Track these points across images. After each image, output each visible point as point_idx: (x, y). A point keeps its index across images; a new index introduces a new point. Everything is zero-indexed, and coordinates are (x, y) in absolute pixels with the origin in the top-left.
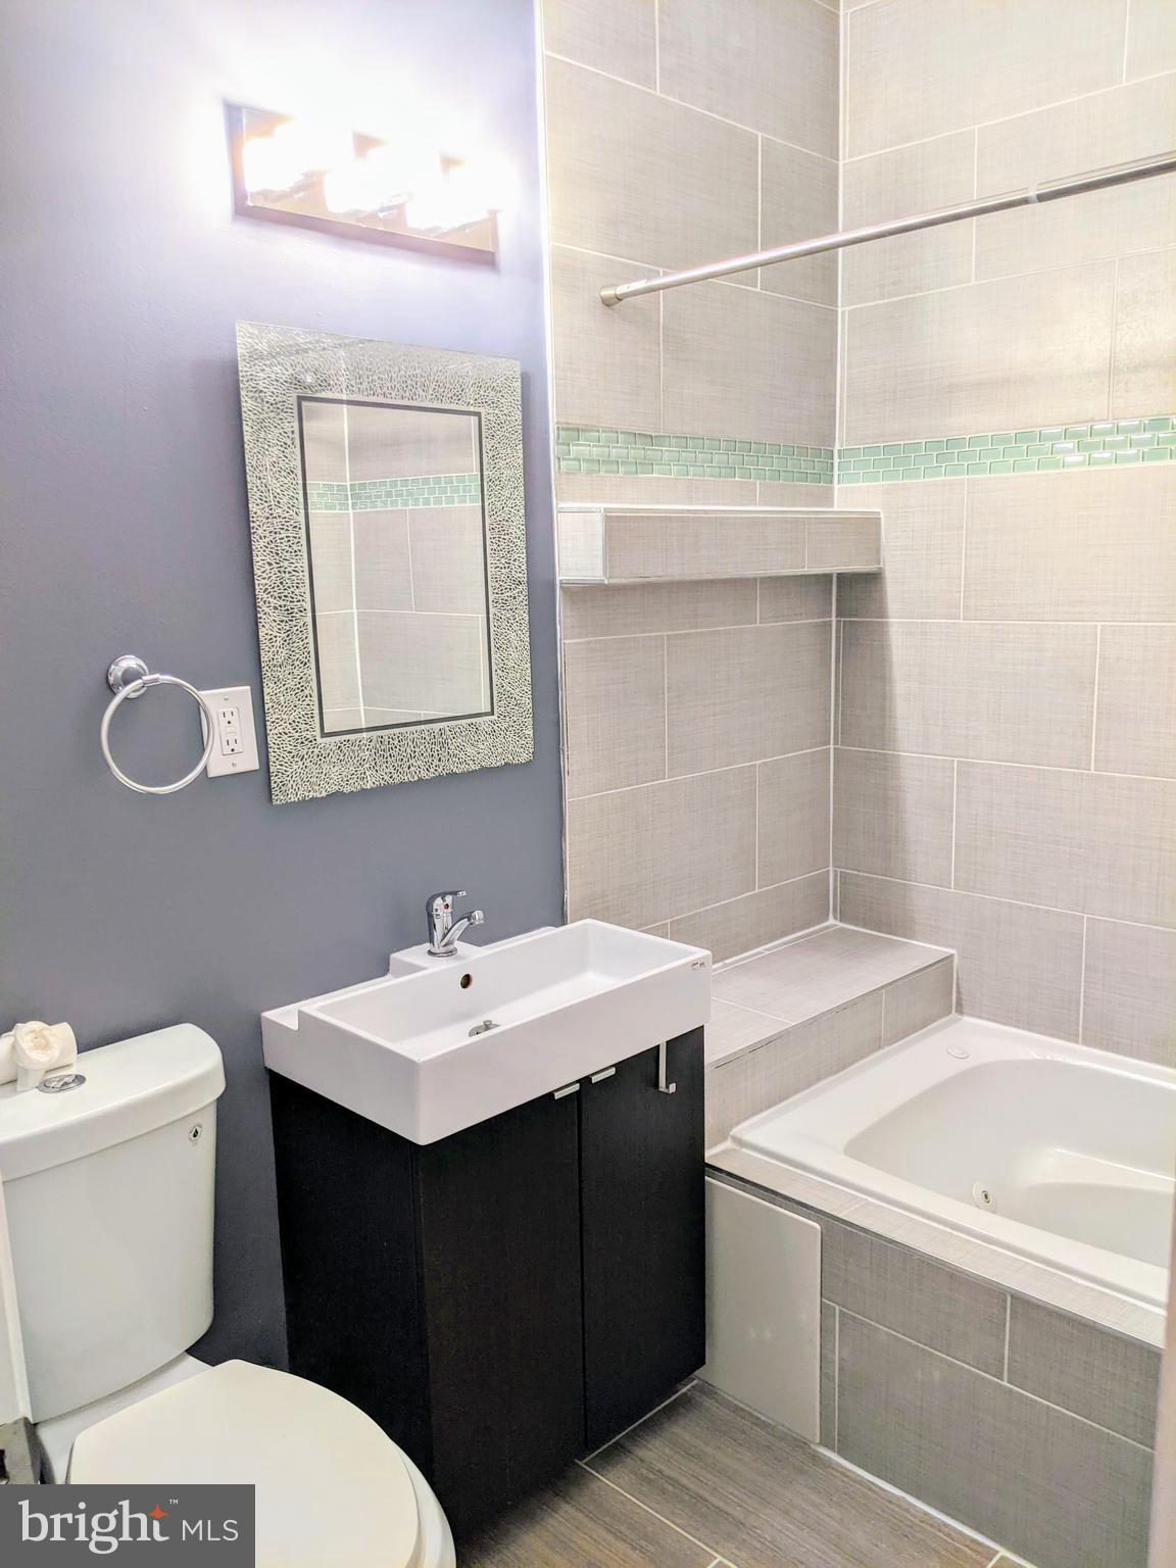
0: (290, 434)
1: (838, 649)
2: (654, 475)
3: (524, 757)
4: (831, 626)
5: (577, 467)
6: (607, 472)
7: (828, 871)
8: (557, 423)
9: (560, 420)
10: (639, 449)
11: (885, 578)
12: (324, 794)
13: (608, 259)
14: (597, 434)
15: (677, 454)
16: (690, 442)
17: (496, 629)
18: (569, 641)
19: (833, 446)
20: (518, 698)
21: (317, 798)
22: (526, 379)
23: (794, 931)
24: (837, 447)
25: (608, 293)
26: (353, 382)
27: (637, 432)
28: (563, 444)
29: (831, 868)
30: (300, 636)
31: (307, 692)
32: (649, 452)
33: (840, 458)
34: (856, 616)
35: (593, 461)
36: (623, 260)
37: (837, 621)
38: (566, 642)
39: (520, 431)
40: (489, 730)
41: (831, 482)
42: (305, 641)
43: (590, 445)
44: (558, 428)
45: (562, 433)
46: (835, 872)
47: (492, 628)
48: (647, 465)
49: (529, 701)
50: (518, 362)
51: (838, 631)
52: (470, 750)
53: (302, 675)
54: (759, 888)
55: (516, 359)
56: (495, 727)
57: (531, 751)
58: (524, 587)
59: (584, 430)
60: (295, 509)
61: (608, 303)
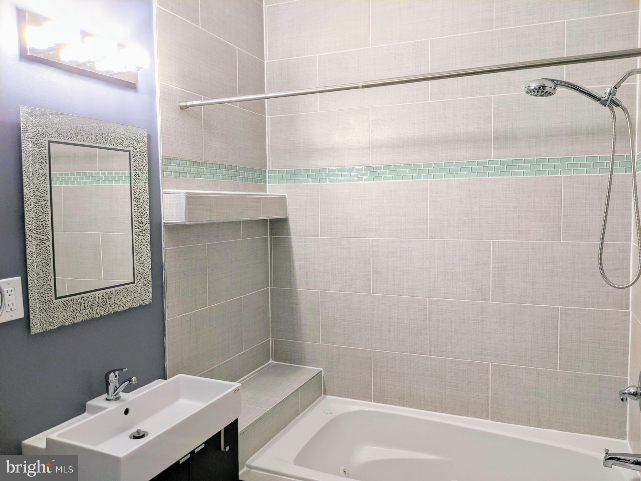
0: (44, 158)
1: (271, 248)
2: (201, 178)
3: (148, 302)
4: (268, 239)
5: (171, 174)
6: (183, 177)
7: (269, 339)
8: (162, 156)
9: (163, 155)
10: (194, 167)
11: (289, 221)
12: (56, 327)
13: (182, 91)
14: (178, 161)
15: (209, 170)
16: (214, 166)
17: (136, 244)
18: (167, 249)
19: (266, 169)
20: (145, 275)
21: (52, 329)
22: (149, 137)
23: (257, 368)
24: (267, 169)
25: (183, 104)
26: (74, 136)
27: (194, 161)
28: (164, 165)
29: (270, 338)
30: (46, 251)
31: (49, 278)
32: (198, 169)
33: (269, 174)
34: (277, 235)
35: (176, 172)
36: (188, 91)
37: (270, 237)
38: (166, 249)
39: (147, 159)
40: (132, 290)
41: (266, 183)
42: (49, 254)
43: (176, 166)
44: (163, 158)
45: (164, 160)
46: (272, 340)
47: (134, 244)
48: (198, 174)
49: (150, 276)
50: (146, 130)
51: (270, 241)
52: (124, 300)
53: (46, 270)
54: (244, 351)
55: (145, 129)
56: (135, 289)
57: (151, 298)
58: (148, 225)
59: (173, 160)
60: (45, 192)
61: (182, 108)
